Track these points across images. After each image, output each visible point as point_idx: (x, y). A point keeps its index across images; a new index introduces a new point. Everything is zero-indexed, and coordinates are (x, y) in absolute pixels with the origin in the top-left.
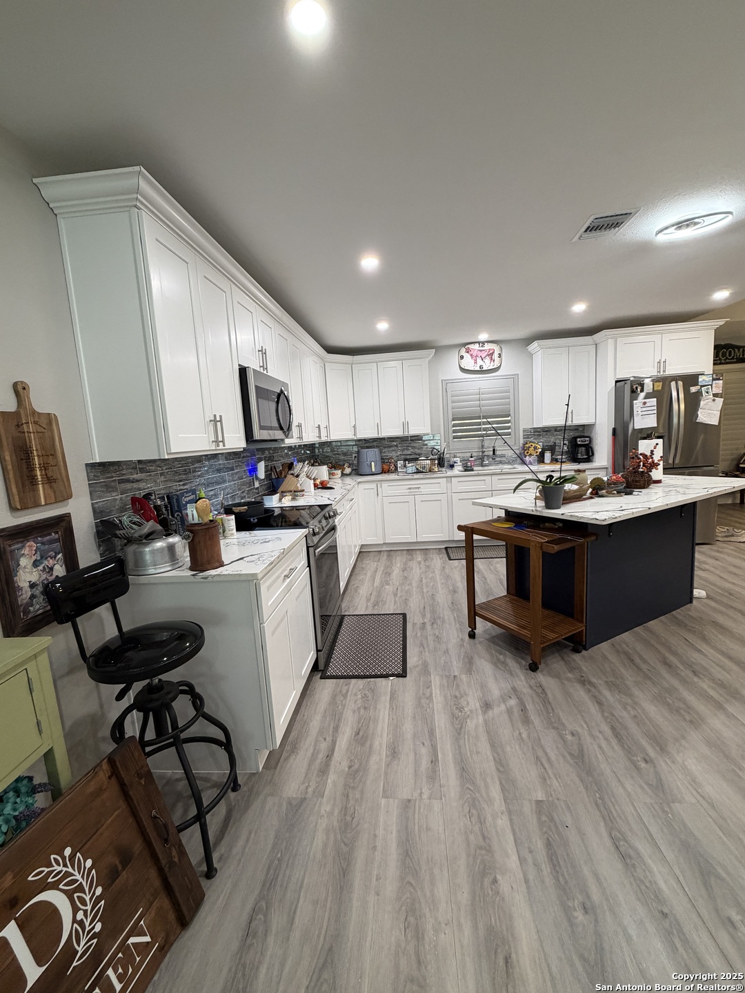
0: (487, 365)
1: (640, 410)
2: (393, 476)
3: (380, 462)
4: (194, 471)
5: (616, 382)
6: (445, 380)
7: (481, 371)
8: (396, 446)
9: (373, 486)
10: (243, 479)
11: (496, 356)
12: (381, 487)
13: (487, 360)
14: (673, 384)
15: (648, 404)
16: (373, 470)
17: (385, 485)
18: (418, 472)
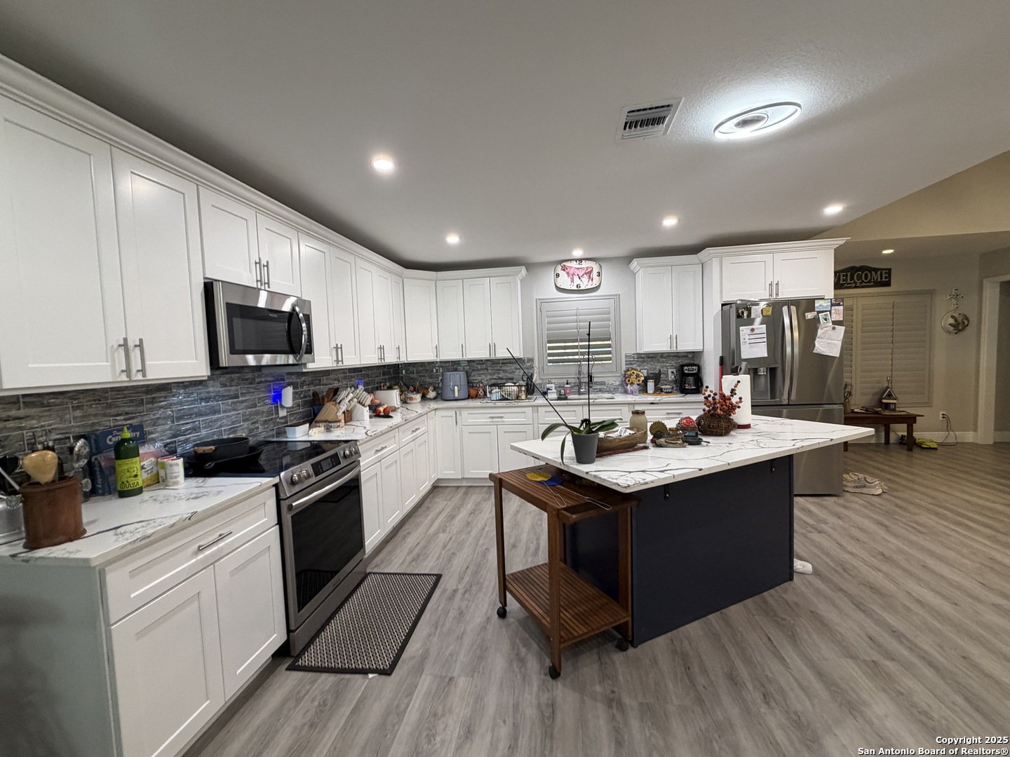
0: (585, 284)
1: (747, 337)
2: (476, 403)
3: (466, 387)
4: (152, 403)
5: (723, 305)
6: (539, 299)
7: (579, 291)
8: (487, 369)
9: (452, 413)
10: (256, 406)
11: (594, 274)
12: (461, 414)
13: (585, 279)
14: (785, 309)
15: (756, 331)
16: (456, 395)
17: (465, 413)
18: (503, 399)
